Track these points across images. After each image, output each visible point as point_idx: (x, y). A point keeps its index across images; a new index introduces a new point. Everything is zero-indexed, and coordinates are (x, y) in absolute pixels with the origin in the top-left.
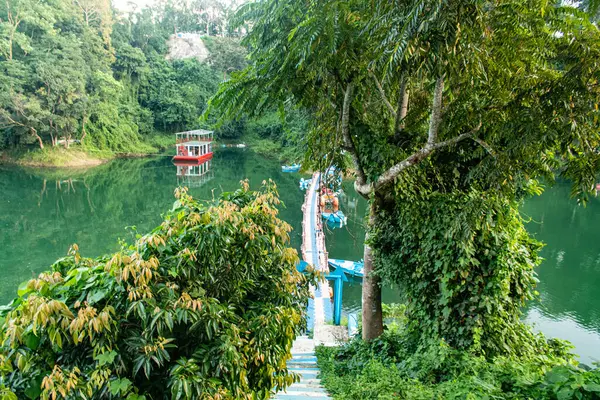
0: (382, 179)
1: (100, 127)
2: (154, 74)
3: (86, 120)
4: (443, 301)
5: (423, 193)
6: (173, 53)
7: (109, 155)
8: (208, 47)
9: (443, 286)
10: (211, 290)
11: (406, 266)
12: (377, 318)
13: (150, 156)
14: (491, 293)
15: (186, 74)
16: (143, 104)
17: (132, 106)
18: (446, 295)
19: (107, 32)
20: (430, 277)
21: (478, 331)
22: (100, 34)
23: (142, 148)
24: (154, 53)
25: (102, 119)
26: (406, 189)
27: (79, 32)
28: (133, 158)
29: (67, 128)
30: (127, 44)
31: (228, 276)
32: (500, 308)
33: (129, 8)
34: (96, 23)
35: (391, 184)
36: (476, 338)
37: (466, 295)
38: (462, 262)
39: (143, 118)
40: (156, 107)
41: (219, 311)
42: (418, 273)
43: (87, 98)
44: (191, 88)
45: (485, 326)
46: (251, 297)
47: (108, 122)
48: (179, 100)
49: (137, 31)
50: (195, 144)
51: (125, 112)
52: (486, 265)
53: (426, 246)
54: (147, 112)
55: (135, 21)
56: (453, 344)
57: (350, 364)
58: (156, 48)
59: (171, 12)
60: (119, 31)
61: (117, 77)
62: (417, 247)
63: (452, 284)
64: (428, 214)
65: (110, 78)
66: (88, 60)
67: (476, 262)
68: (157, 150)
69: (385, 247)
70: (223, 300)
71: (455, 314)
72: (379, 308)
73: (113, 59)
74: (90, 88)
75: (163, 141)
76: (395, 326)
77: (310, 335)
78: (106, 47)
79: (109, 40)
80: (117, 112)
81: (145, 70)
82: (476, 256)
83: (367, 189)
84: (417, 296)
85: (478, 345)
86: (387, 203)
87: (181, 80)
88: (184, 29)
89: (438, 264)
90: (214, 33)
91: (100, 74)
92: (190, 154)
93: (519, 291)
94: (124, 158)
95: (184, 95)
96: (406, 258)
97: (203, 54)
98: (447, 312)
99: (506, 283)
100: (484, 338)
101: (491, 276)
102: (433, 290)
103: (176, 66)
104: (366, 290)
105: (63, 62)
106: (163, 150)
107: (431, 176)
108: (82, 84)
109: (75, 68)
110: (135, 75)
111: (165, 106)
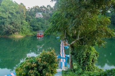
0: (71, 44)
1: (23, 30)
2: (33, 21)
3: (21, 29)
4: (81, 63)
5: (78, 45)
6: (36, 16)
7: (25, 35)
8: (43, 15)
9: (81, 60)
10: (46, 61)
11: (76, 57)
12: (72, 66)
13: (32, 35)
14: (89, 61)
16: (31, 26)
17: (29, 26)
18: (82, 62)
19: (25, 13)
20: (79, 59)
21: (87, 67)
22: (23, 14)
23: (31, 34)
24: (33, 17)
25: (24, 29)
26: (75, 45)
27: (20, 13)
28: (29, 36)
29: (17, 31)
30: (28, 15)
32: (90, 64)
34: (23, 11)
35: (73, 44)
36: (87, 69)
37: (85, 62)
38: (84, 56)
39: (31, 28)
40: (33, 26)
41: (48, 64)
42: (78, 58)
43: (21, 25)
44: (40, 23)
45: (88, 66)
46: (51, 62)
47: (25, 29)
48: (38, 25)
50: (40, 33)
51: (28, 27)
52: (88, 57)
53: (79, 54)
54: (32, 27)
55: (30, 11)
56: (83, 70)
57: (67, 73)
58: (33, 16)
59: (36, 9)
60: (27, 12)
61: (26, 21)
62: (77, 54)
63: (83, 60)
64: (79, 49)
65: (25, 22)
66: (21, 18)
67: (86, 57)
68: (33, 34)
69: (72, 54)
70: (48, 63)
71: (83, 65)
72: (72, 64)
73: (26, 18)
74: (22, 23)
75: (35, 33)
76: (75, 67)
77: (61, 68)
78: (24, 16)
79: (25, 15)
80: (26, 27)
81: (31, 20)
82: (86, 55)
83: (69, 45)
84: (77, 62)
85: (87, 70)
86: (72, 47)
87: (38, 21)
88: (39, 12)
89: (81, 57)
90: (44, 12)
91: (23, 21)
92: (40, 35)
93: (94, 61)
94: (27, 36)
95: (38, 24)
96: (76, 56)
98: (82, 64)
99: (91, 60)
100: (88, 68)
101: (89, 59)
102: (80, 61)
103: (37, 19)
104: (70, 61)
105: (17, 19)
107: (79, 43)
108: (20, 23)
109: (19, 20)
110: (29, 21)
111: (35, 26)
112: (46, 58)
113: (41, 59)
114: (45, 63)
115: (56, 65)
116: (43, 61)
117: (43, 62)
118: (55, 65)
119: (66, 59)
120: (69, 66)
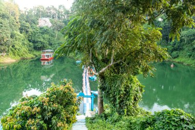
0: (101, 71)
1: (15, 49)
2: (34, 32)
3: (11, 47)
4: (117, 103)
5: (112, 74)
6: (40, 24)
7: (19, 58)
8: (52, 22)
9: (117, 99)
10: (58, 103)
11: (108, 94)
12: (102, 109)
13: (32, 58)
14: (129, 100)
15: (44, 31)
16: (30, 41)
17: (26, 42)
18: (118, 101)
19: (17, 18)
20: (114, 96)
21: (126, 110)
22: (15, 18)
23: (30, 56)
24: (33, 24)
25: (16, 46)
26: (107, 74)
27: (8, 18)
28: (27, 59)
29: (4, 50)
30: (24, 22)
31: (62, 100)
32: (131, 104)
33: (25, 10)
34: (13, 15)
35: (103, 73)
36: (125, 112)
37: (123, 101)
38: (121, 92)
39: (30, 46)
40: (34, 42)
41: (60, 107)
42: (111, 96)
43: (11, 40)
44: (46, 36)
45: (127, 108)
46: (67, 104)
47: (18, 47)
48: (42, 40)
49: (27, 17)
50: (47, 54)
51: (24, 44)
52: (127, 93)
53: (113, 88)
54: (31, 44)
55: (27, 14)
56: (120, 114)
57: (94, 121)
58: (34, 23)
59: (38, 11)
60: (22, 16)
61: (21, 32)
62: (111, 89)
63: (119, 98)
64: (113, 80)
65: (19, 33)
66: (11, 27)
67: (125, 92)
68: (35, 56)
69: (103, 89)
70: (61, 105)
71: (120, 106)
72: (102, 105)
73: (20, 26)
74: (12, 36)
75: (37, 53)
76: (107, 111)
77: (84, 114)
78: (17, 23)
79: (18, 20)
80: (21, 44)
81: (31, 30)
82: (125, 91)
83: (97, 74)
84: (111, 102)
85: (126, 114)
86: (102, 77)
87: (43, 33)
88: (44, 17)
89: (116, 93)
90: (53, 18)
91: (15, 32)
92: (46, 58)
93: (137, 99)
94: (24, 59)
95: (44, 38)
96: (108, 92)
97: (50, 25)
98: (118, 105)
99: (133, 98)
100: (127, 112)
101: (129, 96)
102: (115, 100)
103: (41, 28)
104: (99, 101)
105: (3, 28)
106: (37, 56)
107: (114, 70)
108: (9, 35)
109: (7, 30)
110: (27, 32)
111: (37, 42)
112: (57, 98)
113: (48, 98)
114: (56, 106)
115: (76, 108)
116: (53, 102)
117: (53, 104)
118: (74, 109)
119: (93, 99)
120: (97, 109)
